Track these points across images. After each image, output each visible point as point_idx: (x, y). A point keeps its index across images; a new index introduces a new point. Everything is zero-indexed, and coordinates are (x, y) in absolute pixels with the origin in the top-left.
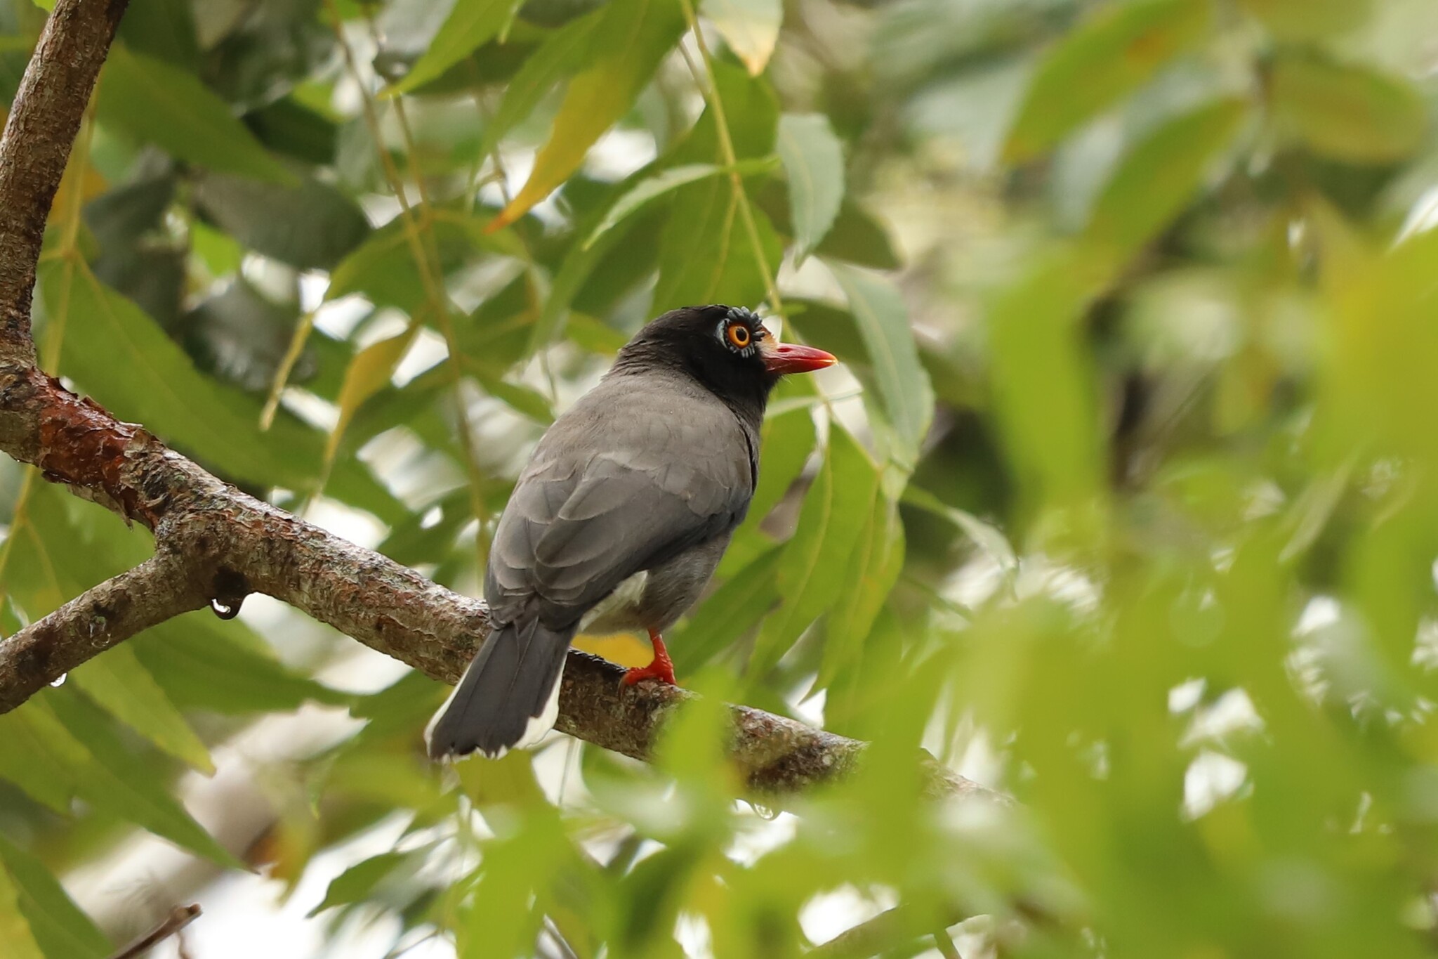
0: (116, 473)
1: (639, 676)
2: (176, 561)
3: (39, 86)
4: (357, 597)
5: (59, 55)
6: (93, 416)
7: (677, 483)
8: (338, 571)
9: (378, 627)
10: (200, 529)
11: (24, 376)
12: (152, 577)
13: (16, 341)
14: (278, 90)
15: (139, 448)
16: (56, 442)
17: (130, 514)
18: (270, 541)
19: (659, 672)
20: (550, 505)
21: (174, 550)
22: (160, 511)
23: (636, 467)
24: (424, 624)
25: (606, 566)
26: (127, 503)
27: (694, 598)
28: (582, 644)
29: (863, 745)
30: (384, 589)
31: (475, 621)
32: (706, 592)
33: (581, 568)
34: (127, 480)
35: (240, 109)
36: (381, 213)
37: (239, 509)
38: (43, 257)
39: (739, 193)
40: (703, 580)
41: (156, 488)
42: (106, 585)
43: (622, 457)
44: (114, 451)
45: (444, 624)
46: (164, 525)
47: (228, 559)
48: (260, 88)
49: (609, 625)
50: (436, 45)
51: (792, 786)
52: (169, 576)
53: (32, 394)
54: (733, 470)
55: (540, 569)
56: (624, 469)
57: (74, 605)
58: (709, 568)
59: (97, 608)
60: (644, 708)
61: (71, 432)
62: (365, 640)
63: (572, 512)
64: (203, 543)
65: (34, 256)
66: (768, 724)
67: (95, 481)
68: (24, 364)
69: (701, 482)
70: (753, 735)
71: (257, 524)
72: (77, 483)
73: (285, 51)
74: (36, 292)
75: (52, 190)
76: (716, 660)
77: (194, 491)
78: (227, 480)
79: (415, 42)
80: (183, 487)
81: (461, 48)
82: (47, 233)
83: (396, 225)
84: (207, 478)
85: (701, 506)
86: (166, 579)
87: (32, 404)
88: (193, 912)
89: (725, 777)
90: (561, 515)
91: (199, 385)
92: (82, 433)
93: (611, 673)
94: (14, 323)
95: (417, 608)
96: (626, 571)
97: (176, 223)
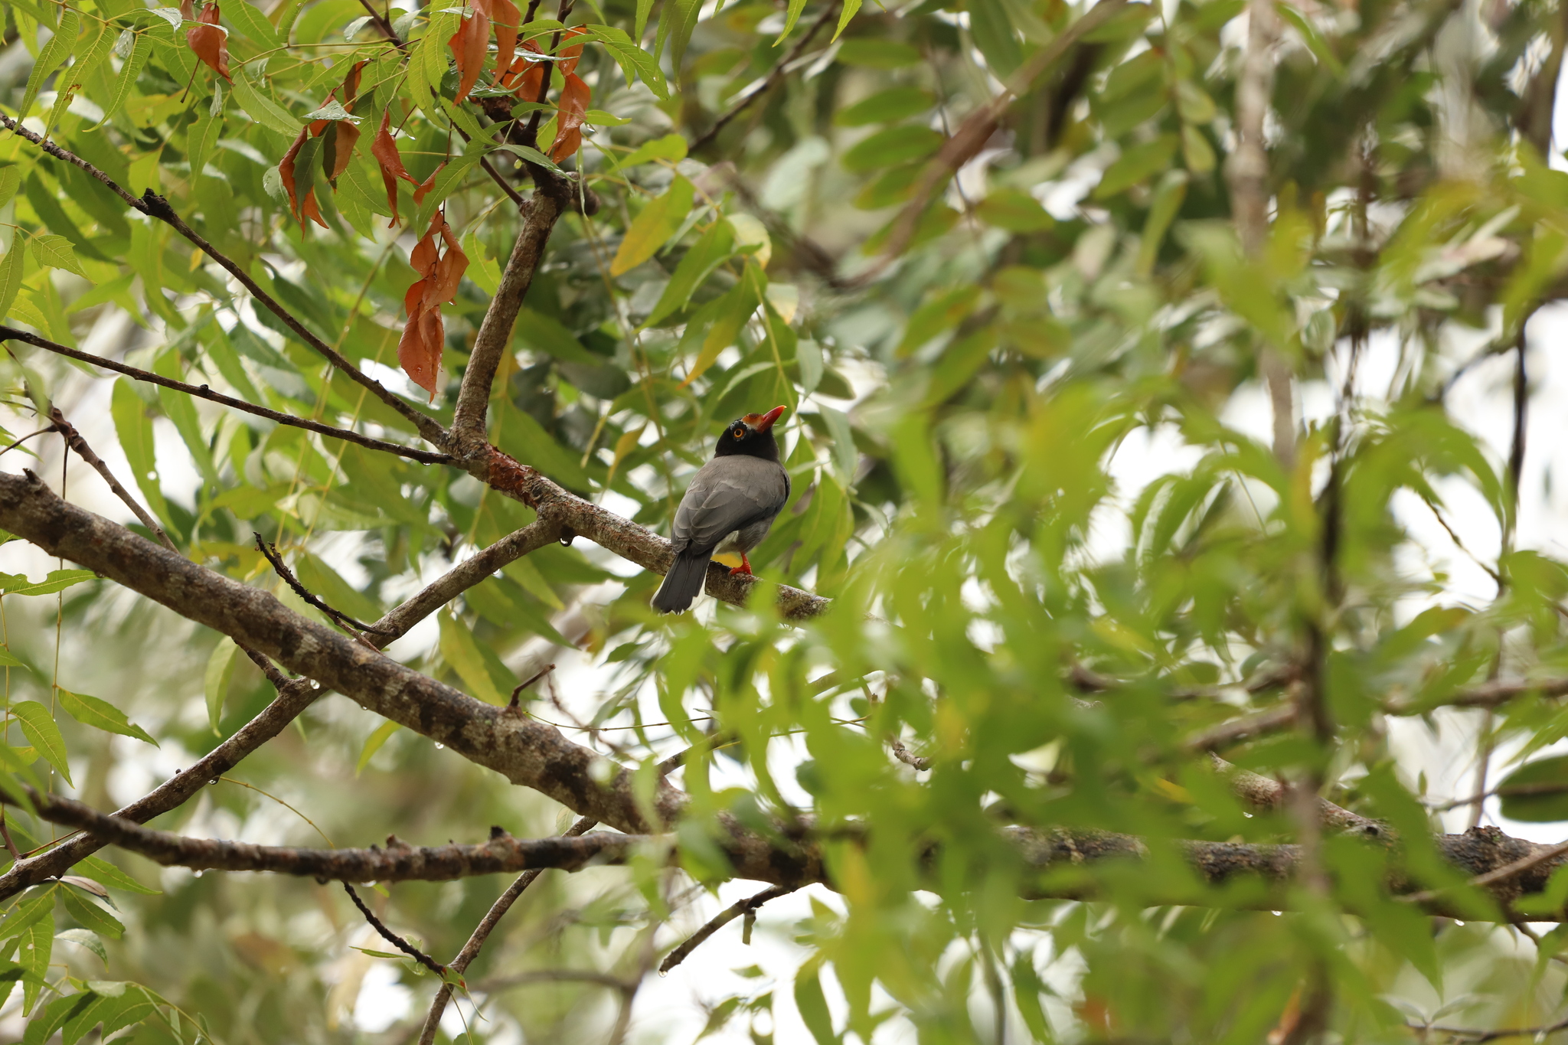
0: (520, 486)
1: (737, 571)
2: (545, 523)
3: (490, 326)
4: (620, 538)
5: (498, 313)
6: (511, 463)
7: (752, 494)
8: (612, 527)
9: (629, 550)
10: (555, 509)
11: (483, 446)
12: (535, 529)
13: (480, 431)
14: (594, 326)
15: (530, 476)
16: (495, 473)
17: (526, 503)
18: (584, 514)
19: (745, 569)
20: (698, 502)
21: (544, 518)
22: (539, 502)
23: (735, 487)
24: (648, 549)
25: (723, 527)
26: (525, 499)
27: (759, 540)
28: (716, 557)
29: (830, 600)
30: (631, 535)
31: (668, 548)
32: (764, 539)
33: (710, 529)
34: (525, 489)
35: (578, 334)
36: (635, 378)
37: (571, 501)
38: (491, 397)
39: (781, 374)
40: (764, 533)
41: (537, 492)
42: (516, 532)
43: (730, 483)
44: (520, 477)
45: (656, 549)
46: (540, 508)
47: (567, 522)
48: (586, 325)
49: (723, 551)
50: (656, 311)
51: (800, 617)
52: (543, 529)
53: (486, 453)
54: (777, 490)
55: (693, 528)
56: (731, 488)
57: (503, 541)
58: (766, 529)
59: (512, 542)
60: (739, 584)
61: (502, 469)
62: (623, 555)
63: (707, 505)
64: (556, 515)
65: (487, 396)
66: (790, 591)
67: (512, 489)
68: (483, 441)
69: (763, 494)
70: (784, 595)
71: (579, 507)
72: (505, 490)
73: (596, 310)
74: (488, 411)
75: (495, 369)
76: (772, 565)
77: (553, 494)
78: (568, 489)
79: (646, 310)
80: (548, 492)
81: (666, 311)
82: (493, 387)
83: (638, 385)
84: (558, 488)
85: (762, 504)
86: (541, 530)
87: (486, 457)
88: (552, 667)
89: (774, 614)
90: (703, 507)
91: (557, 450)
92: (507, 469)
93: (725, 569)
94: (478, 424)
95: (645, 542)
96: (729, 531)
97: (553, 380)
